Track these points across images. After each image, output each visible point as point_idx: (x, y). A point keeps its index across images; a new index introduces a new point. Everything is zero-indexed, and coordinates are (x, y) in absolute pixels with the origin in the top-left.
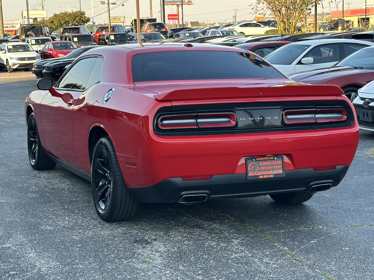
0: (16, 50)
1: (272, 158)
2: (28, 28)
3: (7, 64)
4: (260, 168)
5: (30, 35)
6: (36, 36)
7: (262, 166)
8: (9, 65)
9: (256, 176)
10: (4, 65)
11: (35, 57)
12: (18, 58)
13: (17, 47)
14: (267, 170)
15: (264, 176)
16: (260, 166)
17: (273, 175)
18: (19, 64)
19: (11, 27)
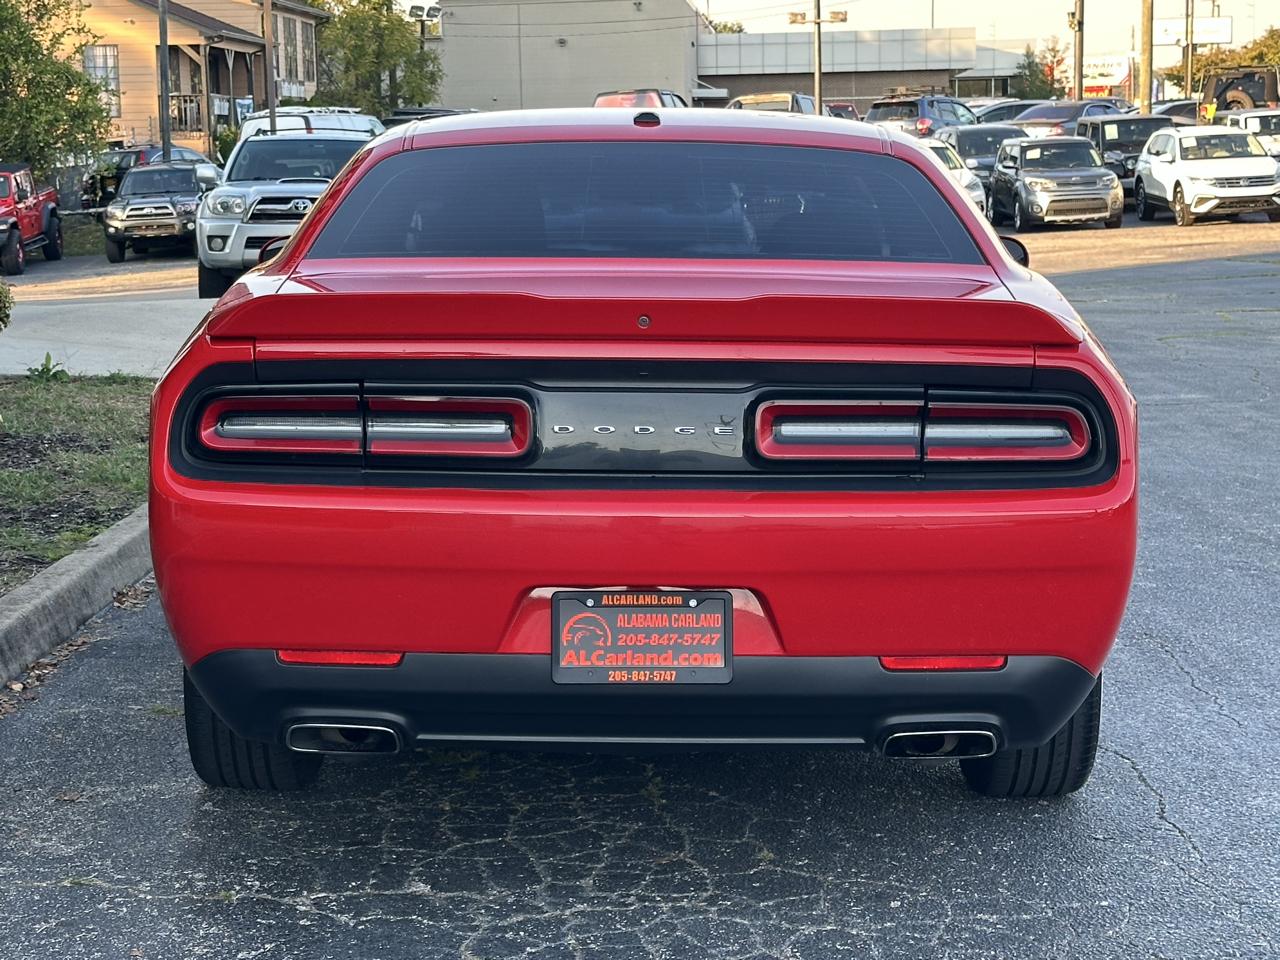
0: (1202, 151)
1: (679, 600)
2: (1227, 79)
3: (1175, 196)
4: (615, 639)
5: (1233, 101)
6: (1256, 106)
7: (627, 632)
8: (1183, 203)
9: (592, 670)
10: (1165, 200)
11: (1271, 176)
12: (1217, 179)
13: (1213, 142)
14: (646, 649)
15: (630, 673)
16: (616, 631)
17: (674, 673)
18: (1216, 198)
19: (1096, 75)
